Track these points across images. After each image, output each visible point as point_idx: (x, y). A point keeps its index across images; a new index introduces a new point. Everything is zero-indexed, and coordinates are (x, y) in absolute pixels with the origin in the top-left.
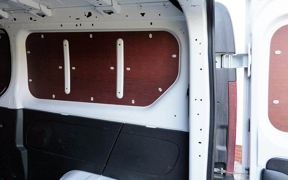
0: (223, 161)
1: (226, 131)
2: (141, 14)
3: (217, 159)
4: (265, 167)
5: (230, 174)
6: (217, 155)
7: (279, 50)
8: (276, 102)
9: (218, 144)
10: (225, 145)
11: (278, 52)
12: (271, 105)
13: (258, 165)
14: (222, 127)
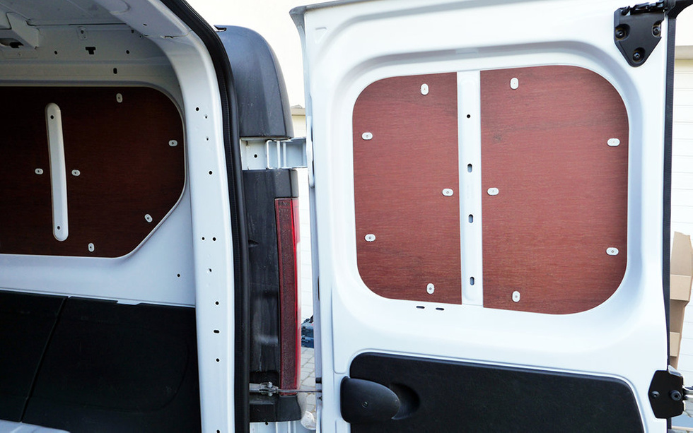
0: (272, 368)
1: (276, 304)
2: (87, 48)
3: (260, 363)
4: (347, 374)
5: (289, 394)
6: (260, 355)
7: (369, 131)
8: (370, 238)
9: (261, 333)
10: (276, 332)
11: (367, 136)
12: (362, 246)
13: (336, 370)
14: (268, 295)
